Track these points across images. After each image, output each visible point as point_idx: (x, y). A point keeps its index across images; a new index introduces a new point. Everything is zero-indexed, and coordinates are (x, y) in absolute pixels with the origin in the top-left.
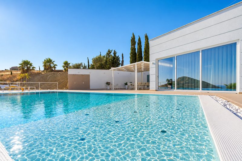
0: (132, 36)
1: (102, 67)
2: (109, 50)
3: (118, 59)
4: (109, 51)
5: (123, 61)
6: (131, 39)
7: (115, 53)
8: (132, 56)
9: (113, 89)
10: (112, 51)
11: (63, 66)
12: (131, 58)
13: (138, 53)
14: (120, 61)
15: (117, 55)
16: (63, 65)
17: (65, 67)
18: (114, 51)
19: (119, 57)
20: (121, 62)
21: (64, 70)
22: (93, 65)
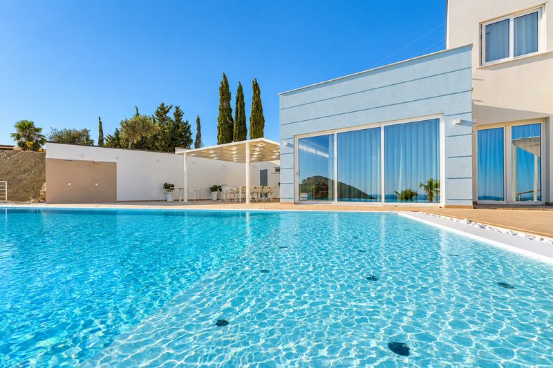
0: (222, 79)
1: (141, 146)
2: (163, 105)
3: (187, 129)
4: (162, 107)
5: (199, 136)
6: (220, 85)
7: (178, 114)
8: (221, 125)
9: (186, 201)
10: (171, 108)
11: (14, 135)
12: (219, 131)
13: (236, 120)
14: (190, 134)
15: (184, 119)
16: (15, 131)
17: (23, 139)
18: (177, 108)
19: (189, 123)
20: (194, 137)
21: (17, 147)
22: (114, 139)
